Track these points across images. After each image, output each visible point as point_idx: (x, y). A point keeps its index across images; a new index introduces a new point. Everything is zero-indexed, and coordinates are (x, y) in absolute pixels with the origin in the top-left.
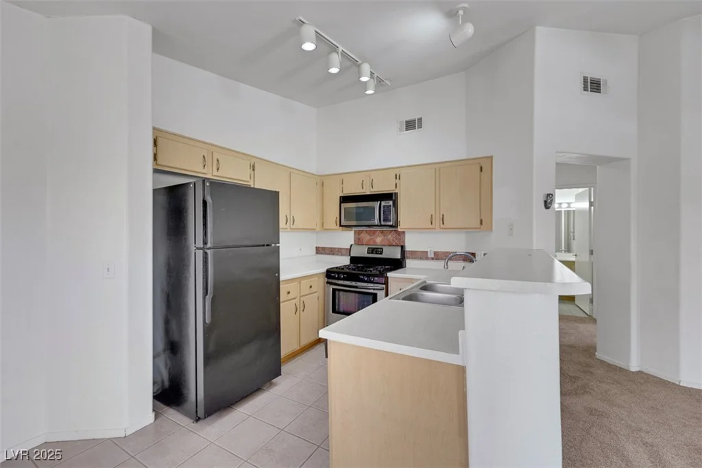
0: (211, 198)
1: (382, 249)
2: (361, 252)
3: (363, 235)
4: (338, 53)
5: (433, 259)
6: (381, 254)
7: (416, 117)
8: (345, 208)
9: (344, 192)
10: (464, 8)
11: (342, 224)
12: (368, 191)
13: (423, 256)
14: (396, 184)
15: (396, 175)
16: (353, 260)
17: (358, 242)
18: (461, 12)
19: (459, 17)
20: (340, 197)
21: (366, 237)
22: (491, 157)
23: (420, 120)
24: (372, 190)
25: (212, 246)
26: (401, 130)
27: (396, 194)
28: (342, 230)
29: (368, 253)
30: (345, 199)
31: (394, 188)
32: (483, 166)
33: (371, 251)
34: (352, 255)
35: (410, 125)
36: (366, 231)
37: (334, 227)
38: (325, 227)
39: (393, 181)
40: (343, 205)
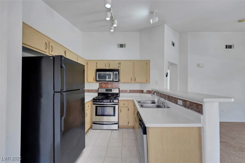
0: (65, 66)
1: (112, 89)
2: (103, 91)
3: (103, 84)
4: (110, 13)
5: (129, 92)
6: (111, 91)
7: (124, 43)
8: (98, 74)
9: (97, 68)
10: (156, 12)
11: (97, 80)
12: (107, 68)
13: (126, 91)
14: (119, 66)
15: (119, 63)
16: (99, 94)
17: (101, 87)
18: (155, 13)
19: (154, 14)
20: (96, 69)
21: (104, 85)
22: (150, 60)
23: (125, 45)
24: (109, 67)
25: (66, 91)
26: (118, 47)
27: (119, 69)
28: (96, 83)
29: (106, 91)
30: (98, 70)
31: (118, 67)
32: (147, 63)
33: (107, 90)
34: (99, 92)
35: (122, 46)
36: (104, 83)
37: (93, 81)
38: (88, 81)
39: (118, 65)
40: (98, 73)
